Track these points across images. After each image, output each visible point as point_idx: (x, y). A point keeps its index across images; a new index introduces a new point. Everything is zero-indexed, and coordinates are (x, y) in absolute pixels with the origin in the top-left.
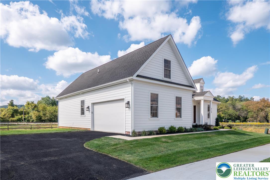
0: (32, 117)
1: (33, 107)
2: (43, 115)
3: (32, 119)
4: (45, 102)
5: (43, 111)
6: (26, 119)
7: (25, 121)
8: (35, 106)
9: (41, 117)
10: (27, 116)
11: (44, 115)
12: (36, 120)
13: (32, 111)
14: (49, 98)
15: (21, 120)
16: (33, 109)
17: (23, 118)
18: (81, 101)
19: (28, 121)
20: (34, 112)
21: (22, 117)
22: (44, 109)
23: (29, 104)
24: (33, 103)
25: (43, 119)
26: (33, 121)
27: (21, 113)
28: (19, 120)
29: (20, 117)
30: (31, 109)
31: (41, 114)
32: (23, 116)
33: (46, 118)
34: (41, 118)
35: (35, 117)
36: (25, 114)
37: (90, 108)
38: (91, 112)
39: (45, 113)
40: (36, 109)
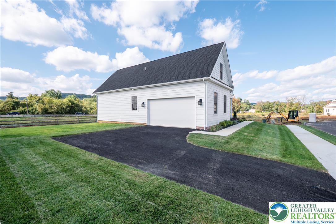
0: (37, 109)
1: (37, 99)
2: (49, 107)
3: (36, 112)
4: (49, 95)
5: (49, 103)
6: (30, 112)
7: (29, 114)
8: (40, 99)
9: (47, 109)
10: (30, 108)
11: (51, 107)
12: (42, 112)
13: (36, 104)
14: (54, 91)
15: (24, 112)
16: (37, 102)
17: (27, 110)
18: (132, 97)
19: (33, 113)
20: (39, 104)
21: (25, 110)
22: (50, 102)
23: (31, 97)
24: (37, 96)
25: (49, 111)
26: (38, 114)
27: (24, 105)
28: (22, 112)
29: (23, 109)
30: (34, 102)
31: (47, 106)
32: (26, 108)
33: (53, 111)
34: (47, 111)
35: (41, 109)
36: (29, 106)
37: (146, 104)
38: (146, 107)
39: (51, 106)
40: (40, 101)
